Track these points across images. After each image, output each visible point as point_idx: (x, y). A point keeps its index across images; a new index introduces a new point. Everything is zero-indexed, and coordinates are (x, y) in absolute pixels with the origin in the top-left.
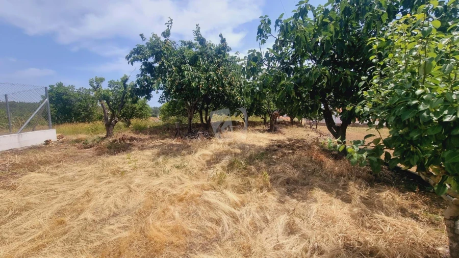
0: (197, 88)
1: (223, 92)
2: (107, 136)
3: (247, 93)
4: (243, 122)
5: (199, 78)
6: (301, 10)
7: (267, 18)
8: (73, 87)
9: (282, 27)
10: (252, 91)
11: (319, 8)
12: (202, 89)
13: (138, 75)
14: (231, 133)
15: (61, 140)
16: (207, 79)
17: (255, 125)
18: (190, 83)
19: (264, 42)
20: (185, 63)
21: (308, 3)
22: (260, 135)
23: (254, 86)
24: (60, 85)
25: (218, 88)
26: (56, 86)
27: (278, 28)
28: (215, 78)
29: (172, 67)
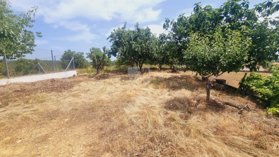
0: (138, 51)
1: (148, 52)
2: (97, 73)
3: (159, 53)
4: (159, 68)
5: (138, 47)
6: (180, 18)
7: (168, 19)
8: (75, 52)
9: (174, 24)
10: (161, 52)
11: (188, 17)
12: (140, 52)
13: (111, 46)
14: (152, 73)
15: (78, 75)
16: (141, 47)
17: (165, 70)
18: (135, 49)
19: (167, 29)
20: (131, 40)
21: (183, 16)
22: (167, 73)
23: (162, 50)
24: (69, 51)
25: (146, 51)
26: (67, 51)
27: (172, 25)
28: (145, 47)
29: (126, 42)
